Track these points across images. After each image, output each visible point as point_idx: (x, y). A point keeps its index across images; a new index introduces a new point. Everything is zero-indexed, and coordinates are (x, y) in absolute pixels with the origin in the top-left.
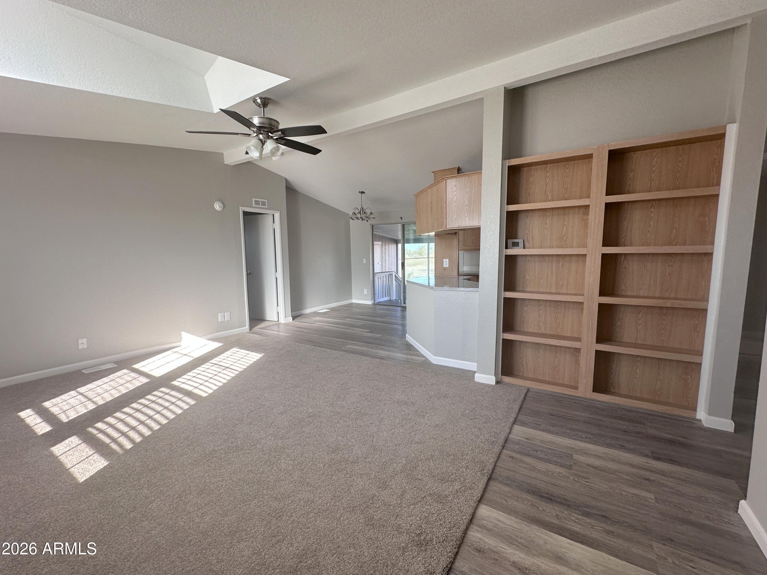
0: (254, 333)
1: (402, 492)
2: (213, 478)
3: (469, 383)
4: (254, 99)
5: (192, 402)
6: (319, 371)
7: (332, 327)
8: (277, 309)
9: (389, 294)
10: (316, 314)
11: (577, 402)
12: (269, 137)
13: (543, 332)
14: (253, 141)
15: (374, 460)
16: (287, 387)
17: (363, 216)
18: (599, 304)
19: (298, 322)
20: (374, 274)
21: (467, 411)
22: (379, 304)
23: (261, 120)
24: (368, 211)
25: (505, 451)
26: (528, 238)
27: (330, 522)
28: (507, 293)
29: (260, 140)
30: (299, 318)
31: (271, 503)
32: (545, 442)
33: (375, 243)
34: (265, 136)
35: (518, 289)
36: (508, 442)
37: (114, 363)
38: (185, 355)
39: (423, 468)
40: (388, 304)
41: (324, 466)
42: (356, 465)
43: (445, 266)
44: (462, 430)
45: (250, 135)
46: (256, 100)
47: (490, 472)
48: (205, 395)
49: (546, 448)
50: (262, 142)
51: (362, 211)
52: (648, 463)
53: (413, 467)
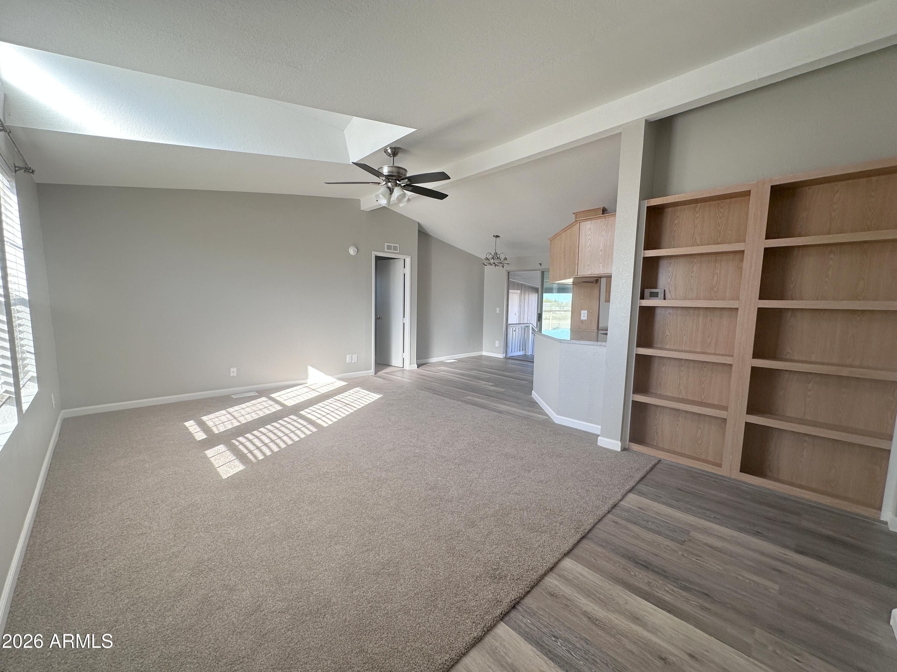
0: (379, 377)
1: (489, 532)
2: (323, 494)
3: (590, 446)
4: (386, 149)
5: (314, 430)
6: (434, 417)
7: (455, 377)
8: (403, 355)
9: (524, 349)
10: (442, 363)
11: (717, 480)
12: (396, 185)
13: (683, 397)
14: (382, 189)
15: (468, 502)
16: (400, 428)
17: (496, 261)
18: (752, 367)
19: (423, 370)
20: (507, 325)
21: (579, 473)
22: (511, 358)
23: (390, 169)
24: (502, 257)
25: (610, 516)
26: (670, 287)
27: (415, 544)
28: (639, 348)
29: (389, 188)
30: (425, 366)
31: (367, 520)
32: (661, 514)
33: (510, 291)
34: (393, 184)
35: (655, 345)
36: (616, 508)
37: (256, 392)
38: (314, 390)
39: (515, 516)
40: (521, 359)
41: (420, 499)
42: (450, 503)
43: (582, 318)
44: (567, 489)
45: (380, 183)
46: (387, 150)
47: (586, 531)
48: (325, 425)
49: (660, 520)
50: (390, 189)
51: (496, 256)
52: (786, 555)
53: (505, 514)
